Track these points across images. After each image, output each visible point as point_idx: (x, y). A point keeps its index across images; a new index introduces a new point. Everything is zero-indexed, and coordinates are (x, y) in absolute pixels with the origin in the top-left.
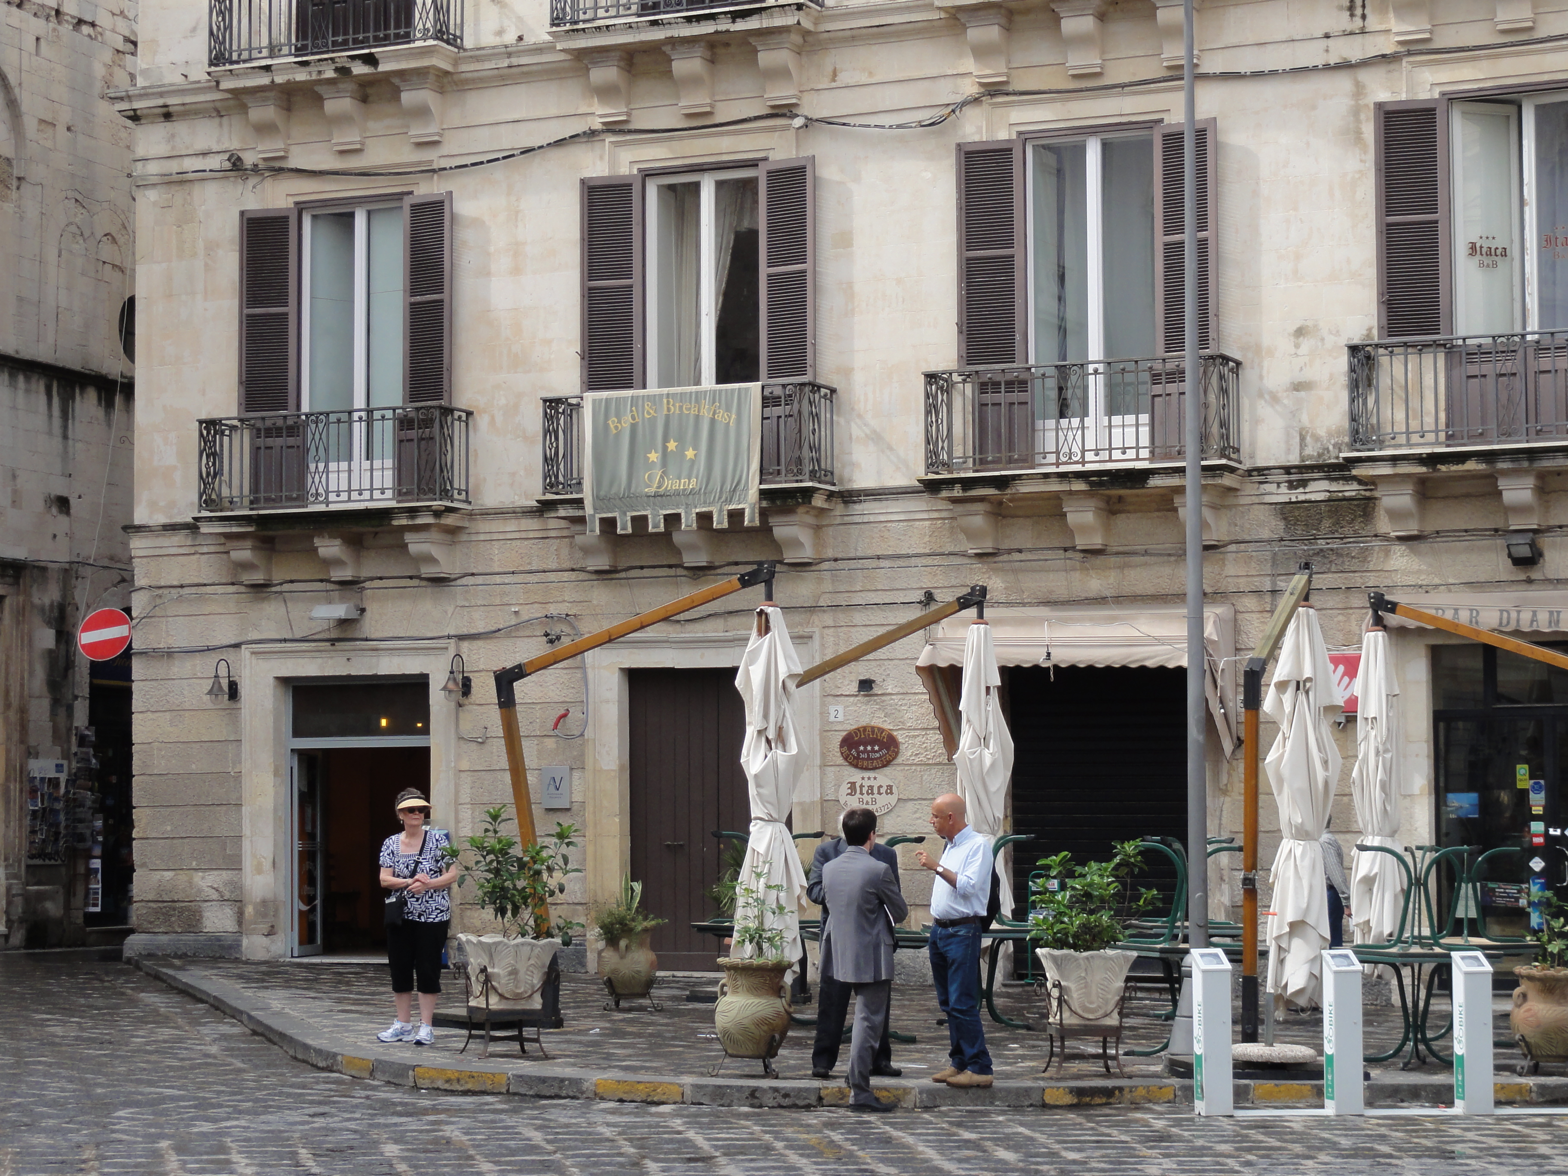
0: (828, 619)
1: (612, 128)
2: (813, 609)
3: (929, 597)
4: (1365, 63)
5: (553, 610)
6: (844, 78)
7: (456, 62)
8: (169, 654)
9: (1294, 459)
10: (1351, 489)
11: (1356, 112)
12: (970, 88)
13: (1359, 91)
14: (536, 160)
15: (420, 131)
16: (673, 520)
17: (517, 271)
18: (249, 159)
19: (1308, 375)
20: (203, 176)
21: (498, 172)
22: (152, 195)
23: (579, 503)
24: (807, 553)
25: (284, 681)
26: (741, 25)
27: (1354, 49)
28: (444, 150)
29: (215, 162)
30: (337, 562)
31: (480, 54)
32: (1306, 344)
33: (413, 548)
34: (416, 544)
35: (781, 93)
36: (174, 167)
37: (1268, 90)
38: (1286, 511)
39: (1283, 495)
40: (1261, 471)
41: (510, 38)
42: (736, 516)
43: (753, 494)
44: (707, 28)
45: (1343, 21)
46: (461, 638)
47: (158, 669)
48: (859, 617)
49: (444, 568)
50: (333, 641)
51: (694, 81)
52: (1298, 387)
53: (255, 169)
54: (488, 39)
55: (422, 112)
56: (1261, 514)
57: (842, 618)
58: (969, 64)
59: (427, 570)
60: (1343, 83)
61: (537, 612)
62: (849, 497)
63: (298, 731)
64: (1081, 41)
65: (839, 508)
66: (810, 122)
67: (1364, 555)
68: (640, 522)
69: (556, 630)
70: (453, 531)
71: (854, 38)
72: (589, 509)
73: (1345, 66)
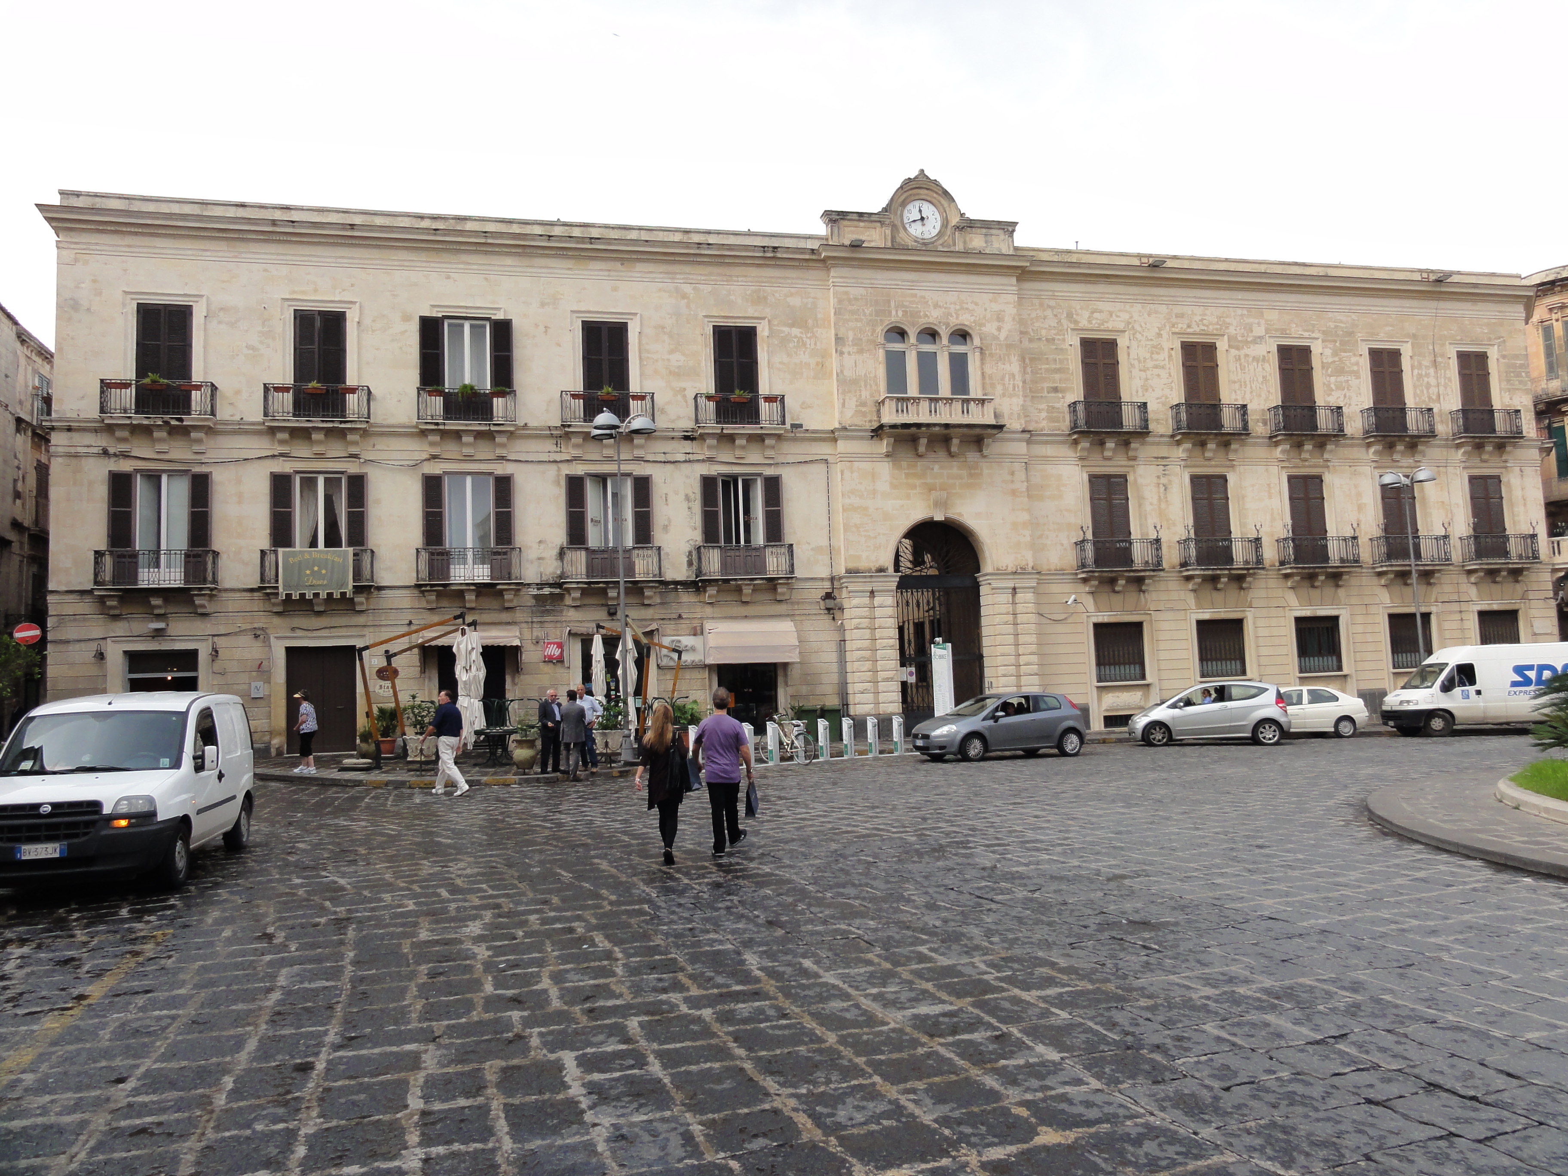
0: (371, 629)
1: (282, 455)
2: (365, 626)
3: (410, 623)
4: (561, 461)
5: (256, 625)
6: (378, 447)
7: (215, 424)
8: (67, 642)
9: (538, 581)
10: (557, 591)
11: (558, 476)
12: (425, 456)
13: (559, 470)
14: (248, 464)
15: (196, 448)
16: (316, 595)
17: (240, 502)
18: (111, 450)
19: (542, 555)
20: (87, 455)
21: (232, 466)
22: (60, 460)
23: (277, 588)
24: (364, 608)
25: (125, 652)
26: (343, 426)
27: (558, 457)
28: (207, 456)
29: (95, 450)
30: (159, 607)
31: (225, 423)
32: (542, 546)
33: (197, 602)
34: (198, 601)
35: (353, 450)
36: (73, 450)
37: (529, 467)
38: (536, 597)
39: (535, 592)
40: (529, 584)
41: (237, 418)
42: (343, 594)
43: (350, 587)
44: (330, 425)
45: (554, 448)
46: (214, 635)
47: (61, 647)
48: (383, 629)
49: (209, 610)
50: (153, 637)
51: (320, 442)
52: (540, 559)
53: (115, 455)
54: (227, 417)
55: (199, 441)
56: (528, 598)
57: (377, 629)
58: (426, 447)
59: (200, 611)
60: (554, 467)
61: (249, 626)
62: (380, 588)
63: (130, 672)
64: (468, 445)
65: (376, 592)
66: (366, 461)
67: (561, 611)
68: (302, 595)
69: (258, 633)
70: (211, 596)
71: (382, 434)
72: (281, 590)
73: (555, 462)
